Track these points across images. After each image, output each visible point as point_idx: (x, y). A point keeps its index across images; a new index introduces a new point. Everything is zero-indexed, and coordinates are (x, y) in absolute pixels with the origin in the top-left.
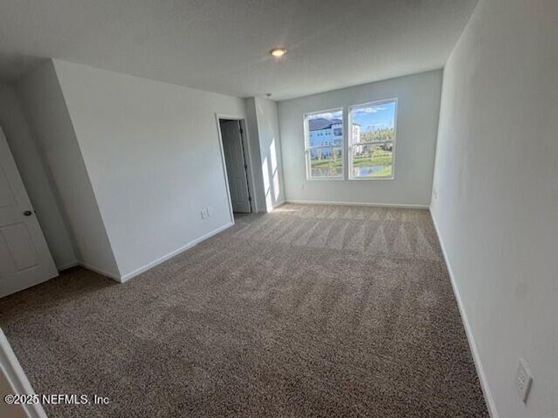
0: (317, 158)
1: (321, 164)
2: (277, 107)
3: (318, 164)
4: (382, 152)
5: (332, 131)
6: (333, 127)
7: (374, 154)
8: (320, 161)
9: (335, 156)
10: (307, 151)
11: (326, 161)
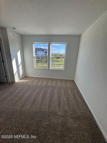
0: (40, 58)
1: (41, 60)
2: (22, 37)
3: (40, 60)
4: (56, 59)
5: (44, 52)
6: (44, 51)
7: (54, 59)
8: (41, 59)
9: (45, 58)
10: (34, 57)
11: (42, 59)
